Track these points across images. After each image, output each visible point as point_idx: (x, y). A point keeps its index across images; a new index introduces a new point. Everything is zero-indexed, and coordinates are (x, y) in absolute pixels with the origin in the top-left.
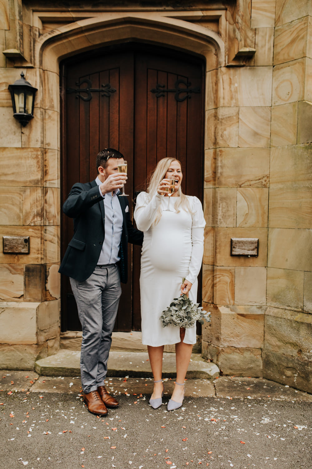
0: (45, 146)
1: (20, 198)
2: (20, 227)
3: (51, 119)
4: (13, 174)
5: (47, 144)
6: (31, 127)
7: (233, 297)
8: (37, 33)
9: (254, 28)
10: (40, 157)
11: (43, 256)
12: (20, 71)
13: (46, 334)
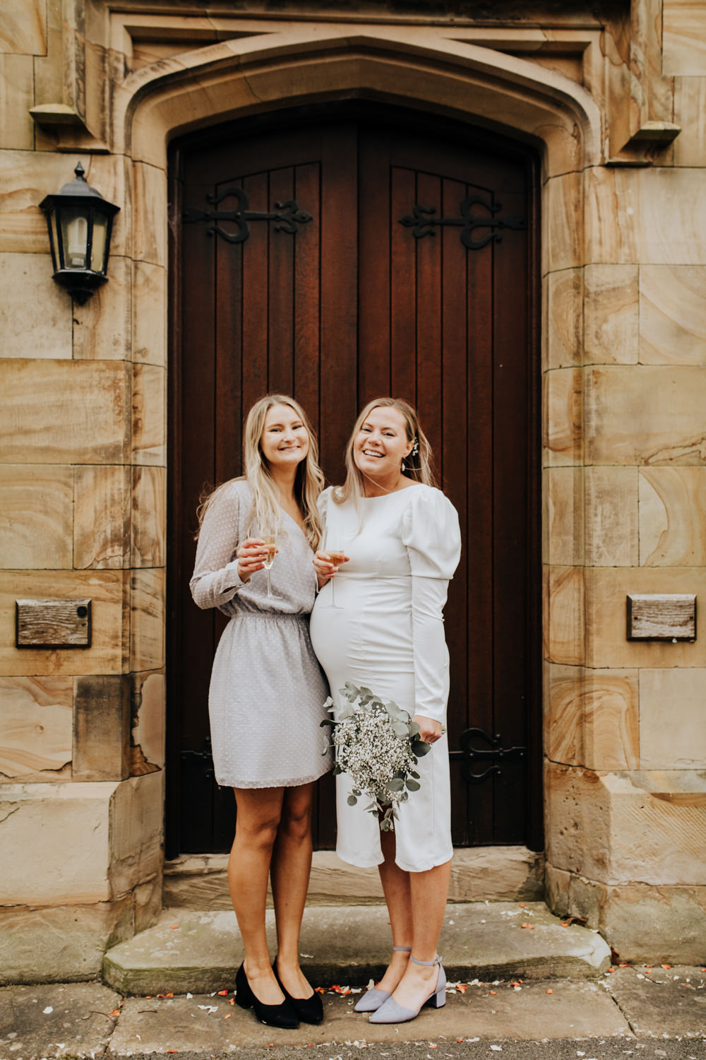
0: (135, 357)
1: (66, 495)
2: (65, 574)
3: (151, 285)
4: (48, 429)
5: (140, 352)
6: (99, 305)
7: (634, 749)
8: (121, 67)
9: (670, 75)
10: (122, 384)
11: (127, 653)
12: (72, 161)
13: (133, 869)
